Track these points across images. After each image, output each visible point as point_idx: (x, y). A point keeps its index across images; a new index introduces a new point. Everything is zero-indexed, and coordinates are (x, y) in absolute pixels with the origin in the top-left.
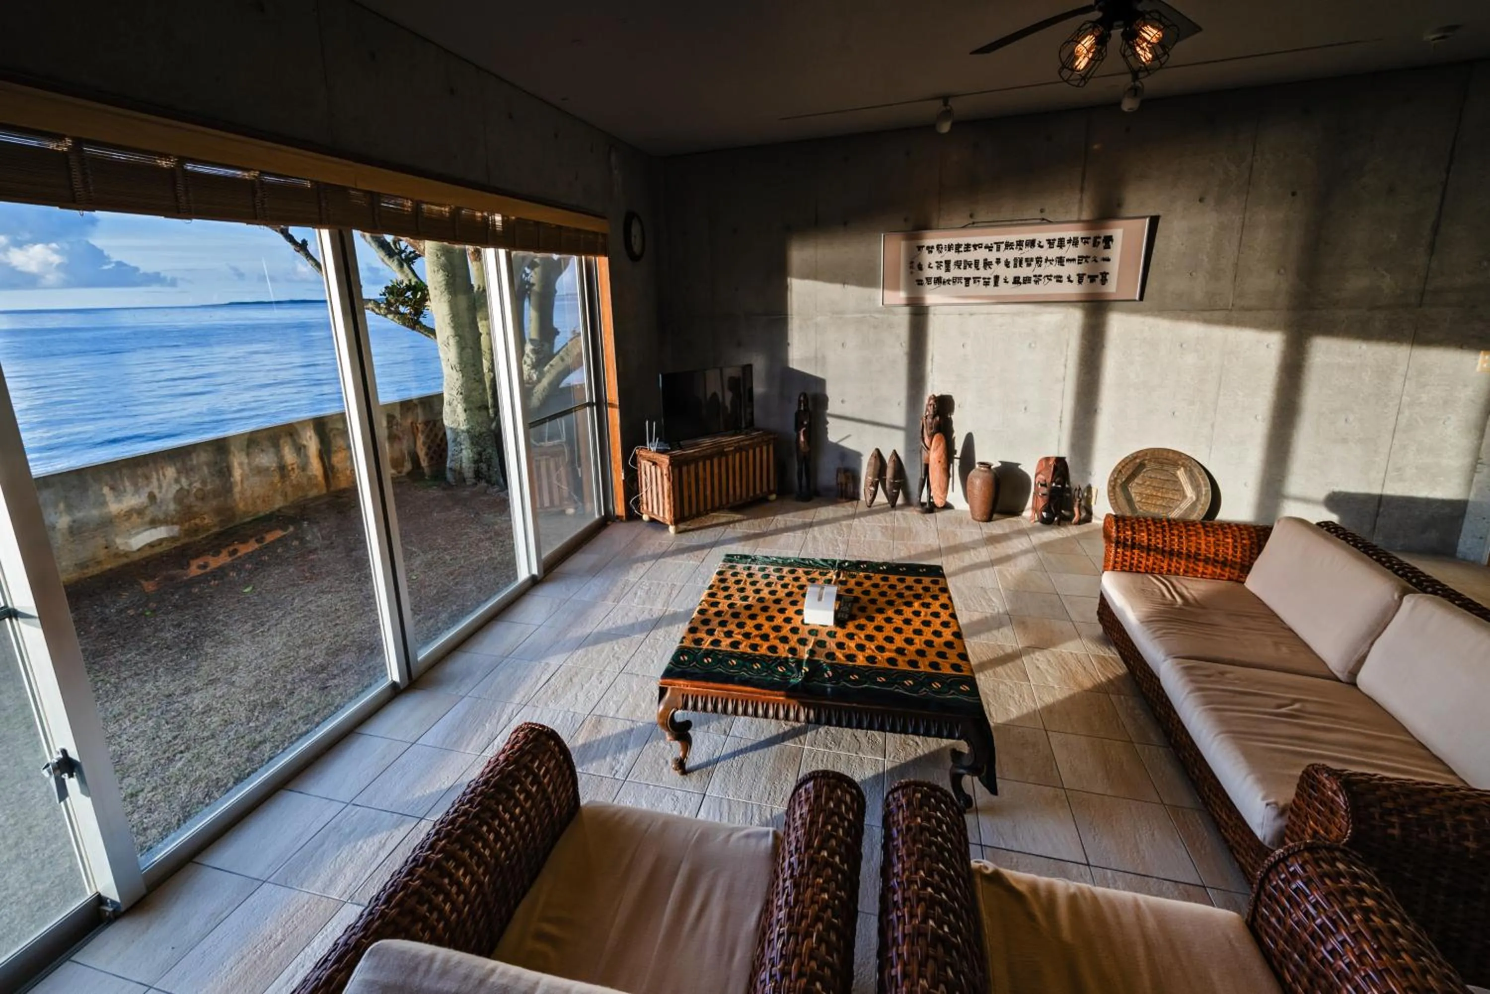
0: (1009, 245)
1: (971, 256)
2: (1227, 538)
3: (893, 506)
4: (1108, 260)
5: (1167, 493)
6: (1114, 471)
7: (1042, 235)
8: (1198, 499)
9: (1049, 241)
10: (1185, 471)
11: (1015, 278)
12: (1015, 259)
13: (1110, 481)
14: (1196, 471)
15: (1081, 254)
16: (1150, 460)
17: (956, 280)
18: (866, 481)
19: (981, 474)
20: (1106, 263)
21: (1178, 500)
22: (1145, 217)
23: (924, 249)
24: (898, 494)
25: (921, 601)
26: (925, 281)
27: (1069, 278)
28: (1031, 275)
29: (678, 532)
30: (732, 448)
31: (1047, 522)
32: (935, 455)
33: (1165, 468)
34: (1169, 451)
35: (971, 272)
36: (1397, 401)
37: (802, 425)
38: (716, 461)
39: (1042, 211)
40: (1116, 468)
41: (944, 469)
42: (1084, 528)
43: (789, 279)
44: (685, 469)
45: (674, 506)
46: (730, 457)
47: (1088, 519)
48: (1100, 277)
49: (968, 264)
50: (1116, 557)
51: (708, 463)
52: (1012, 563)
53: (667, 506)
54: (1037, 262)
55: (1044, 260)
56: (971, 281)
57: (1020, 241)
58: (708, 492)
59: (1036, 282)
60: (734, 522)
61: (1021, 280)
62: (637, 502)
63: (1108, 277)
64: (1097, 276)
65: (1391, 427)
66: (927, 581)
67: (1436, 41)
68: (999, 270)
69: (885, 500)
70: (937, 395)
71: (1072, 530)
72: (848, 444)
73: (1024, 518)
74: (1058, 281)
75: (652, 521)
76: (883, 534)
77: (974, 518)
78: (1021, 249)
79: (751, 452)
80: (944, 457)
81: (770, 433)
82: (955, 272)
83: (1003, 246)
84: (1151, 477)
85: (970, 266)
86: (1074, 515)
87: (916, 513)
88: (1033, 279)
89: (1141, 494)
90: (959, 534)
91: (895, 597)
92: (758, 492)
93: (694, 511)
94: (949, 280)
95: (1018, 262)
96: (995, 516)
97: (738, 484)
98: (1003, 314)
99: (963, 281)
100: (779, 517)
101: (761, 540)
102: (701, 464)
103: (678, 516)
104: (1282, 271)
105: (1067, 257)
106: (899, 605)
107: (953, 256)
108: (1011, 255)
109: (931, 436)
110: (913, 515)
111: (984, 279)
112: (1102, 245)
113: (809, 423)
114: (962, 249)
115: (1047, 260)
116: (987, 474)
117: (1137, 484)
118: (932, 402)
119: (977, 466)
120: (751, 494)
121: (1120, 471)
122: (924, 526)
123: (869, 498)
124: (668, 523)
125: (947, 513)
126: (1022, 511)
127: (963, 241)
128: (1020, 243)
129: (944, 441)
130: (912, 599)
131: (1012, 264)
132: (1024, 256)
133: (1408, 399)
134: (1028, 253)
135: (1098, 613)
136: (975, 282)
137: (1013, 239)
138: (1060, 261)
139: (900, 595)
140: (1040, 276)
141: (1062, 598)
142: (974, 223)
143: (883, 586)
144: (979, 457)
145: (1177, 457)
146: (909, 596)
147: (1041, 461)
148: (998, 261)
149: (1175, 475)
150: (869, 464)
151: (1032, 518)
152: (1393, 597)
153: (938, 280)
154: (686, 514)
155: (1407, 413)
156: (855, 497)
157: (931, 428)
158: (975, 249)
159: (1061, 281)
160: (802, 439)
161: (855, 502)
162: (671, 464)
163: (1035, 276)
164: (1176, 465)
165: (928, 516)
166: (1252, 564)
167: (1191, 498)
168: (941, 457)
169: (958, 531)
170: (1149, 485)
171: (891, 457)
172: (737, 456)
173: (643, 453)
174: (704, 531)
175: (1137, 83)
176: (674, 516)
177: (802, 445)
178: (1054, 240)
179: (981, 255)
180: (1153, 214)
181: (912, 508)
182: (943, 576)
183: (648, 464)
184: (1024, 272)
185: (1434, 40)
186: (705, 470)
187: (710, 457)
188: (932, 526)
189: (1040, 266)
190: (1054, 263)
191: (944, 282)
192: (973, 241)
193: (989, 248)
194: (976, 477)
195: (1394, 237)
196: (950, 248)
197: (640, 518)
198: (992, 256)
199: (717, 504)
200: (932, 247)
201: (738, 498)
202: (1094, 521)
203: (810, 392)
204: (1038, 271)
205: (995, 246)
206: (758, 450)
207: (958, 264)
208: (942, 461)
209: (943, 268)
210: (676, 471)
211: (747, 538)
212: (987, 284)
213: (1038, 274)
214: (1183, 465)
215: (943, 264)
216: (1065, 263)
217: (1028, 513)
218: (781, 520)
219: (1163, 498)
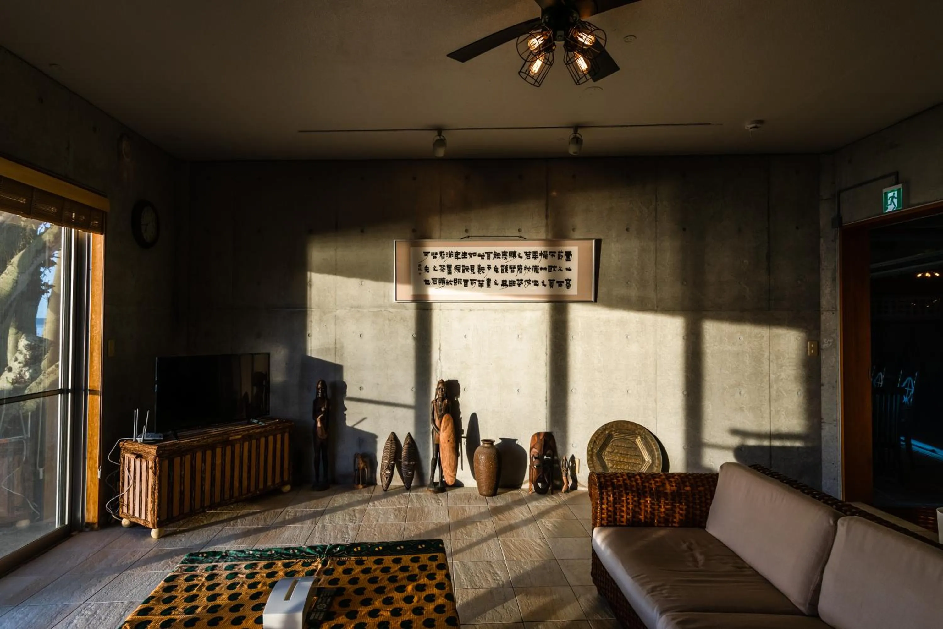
0: (496, 255)
1: (468, 262)
2: (686, 486)
3: (408, 488)
4: (570, 270)
5: (631, 458)
6: (590, 442)
7: (521, 249)
8: (653, 462)
9: (526, 253)
10: (641, 438)
11: (503, 281)
12: (502, 266)
13: (588, 451)
14: (649, 438)
15: (550, 265)
16: (615, 431)
17: (457, 281)
18: (382, 465)
19: (485, 451)
20: (568, 272)
21: (639, 464)
22: (592, 239)
23: (430, 254)
24: (412, 475)
25: (415, 584)
26: (431, 281)
27: (543, 282)
28: (515, 279)
29: (161, 536)
30: (240, 437)
31: (541, 492)
32: (444, 436)
33: (628, 437)
34: (628, 422)
35: (468, 275)
36: (767, 378)
37: (320, 412)
38: (219, 450)
39: (519, 230)
40: (591, 439)
41: (453, 448)
42: (572, 494)
43: (309, 273)
44: (177, 460)
45: (159, 505)
46: (237, 446)
47: (574, 487)
48: (565, 282)
49: (466, 269)
50: (602, 513)
51: (209, 453)
52: (514, 532)
53: (150, 506)
54: (519, 269)
55: (523, 268)
56: (469, 283)
57: (505, 252)
58: (207, 487)
59: (519, 285)
60: (237, 518)
61: (508, 283)
62: (116, 505)
63: (571, 282)
64: (563, 282)
65: (767, 398)
66: (424, 558)
67: (752, 129)
68: (490, 274)
69: (401, 483)
70: (445, 380)
71: (562, 497)
72: (364, 427)
73: (523, 490)
74: (535, 285)
75: (134, 525)
76: (396, 516)
77: (481, 494)
78: (506, 258)
79: (263, 440)
80: (452, 436)
81: (287, 421)
82: (455, 275)
83: (492, 256)
84: (617, 446)
85: (467, 270)
86: (564, 484)
87: (429, 493)
88: (517, 282)
89: (612, 461)
90: (467, 509)
91: (387, 582)
92: (269, 483)
93: (187, 509)
94: (451, 281)
95: (505, 269)
96: (499, 490)
97: (245, 475)
98: (496, 311)
99: (463, 282)
100: (289, 509)
101: (262, 535)
102: (199, 455)
103: (164, 517)
104: (685, 283)
105: (540, 267)
106: (390, 591)
107: (453, 262)
108: (499, 262)
109: (441, 417)
110: (425, 494)
111: (479, 281)
112: (564, 258)
113: (327, 410)
114: (460, 256)
115: (526, 268)
116: (489, 450)
117: (608, 452)
118: (440, 386)
119: (481, 443)
120: (261, 486)
121: (595, 442)
122: (436, 505)
123: (385, 481)
124: (150, 526)
125: (457, 491)
126: (521, 484)
127: (461, 250)
128: (504, 254)
129: (452, 421)
130: (405, 582)
131: (500, 270)
132: (509, 264)
133: (774, 376)
134: (511, 261)
135: (592, 574)
136: (472, 284)
137: (500, 250)
138: (536, 269)
139: (393, 579)
140: (522, 280)
141: (559, 562)
142: (469, 237)
143: (375, 570)
144: (483, 436)
145: (634, 427)
146: (402, 579)
147: (534, 436)
148: (489, 267)
149: (634, 443)
150: (385, 448)
151: (530, 489)
152: (829, 523)
153: (443, 281)
154: (176, 512)
155: (775, 387)
156: (372, 482)
157: (441, 410)
158: (471, 257)
159: (537, 285)
160: (319, 425)
161: (372, 488)
162: (158, 455)
163: (518, 280)
164: (634, 434)
165: (439, 495)
166: (708, 509)
167: (649, 462)
168: (449, 437)
169: (467, 507)
170: (617, 453)
171: (406, 439)
172: (246, 445)
173: (128, 445)
174: (196, 532)
175: (578, 135)
176: (158, 516)
177: (319, 432)
178: (530, 252)
179: (475, 261)
180: (597, 238)
181: (426, 489)
182: (443, 550)
183: (132, 457)
184: (509, 276)
185: (751, 128)
186: (204, 461)
187: (213, 447)
188: (444, 504)
189: (521, 272)
190: (531, 270)
191: (447, 283)
192: (468, 250)
193: (482, 256)
194: (480, 453)
195: (746, 262)
196: (450, 254)
197: (118, 523)
198: (484, 263)
199: (217, 499)
200: (437, 253)
201: (245, 491)
202: (579, 488)
203: (330, 380)
204: (520, 276)
205: (486, 255)
206: (271, 438)
207: (458, 268)
208: (451, 440)
209: (446, 271)
210: (166, 463)
211: (246, 534)
212: (481, 285)
213: (520, 279)
214: (640, 434)
215: (446, 268)
216: (539, 271)
217: (526, 486)
218: (291, 511)
219: (628, 463)
